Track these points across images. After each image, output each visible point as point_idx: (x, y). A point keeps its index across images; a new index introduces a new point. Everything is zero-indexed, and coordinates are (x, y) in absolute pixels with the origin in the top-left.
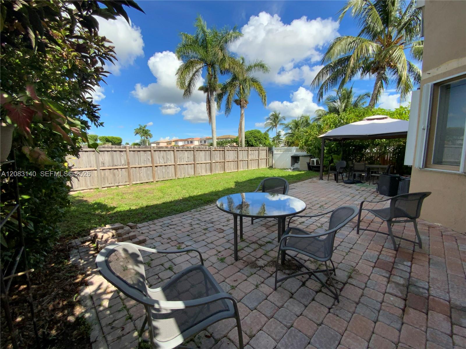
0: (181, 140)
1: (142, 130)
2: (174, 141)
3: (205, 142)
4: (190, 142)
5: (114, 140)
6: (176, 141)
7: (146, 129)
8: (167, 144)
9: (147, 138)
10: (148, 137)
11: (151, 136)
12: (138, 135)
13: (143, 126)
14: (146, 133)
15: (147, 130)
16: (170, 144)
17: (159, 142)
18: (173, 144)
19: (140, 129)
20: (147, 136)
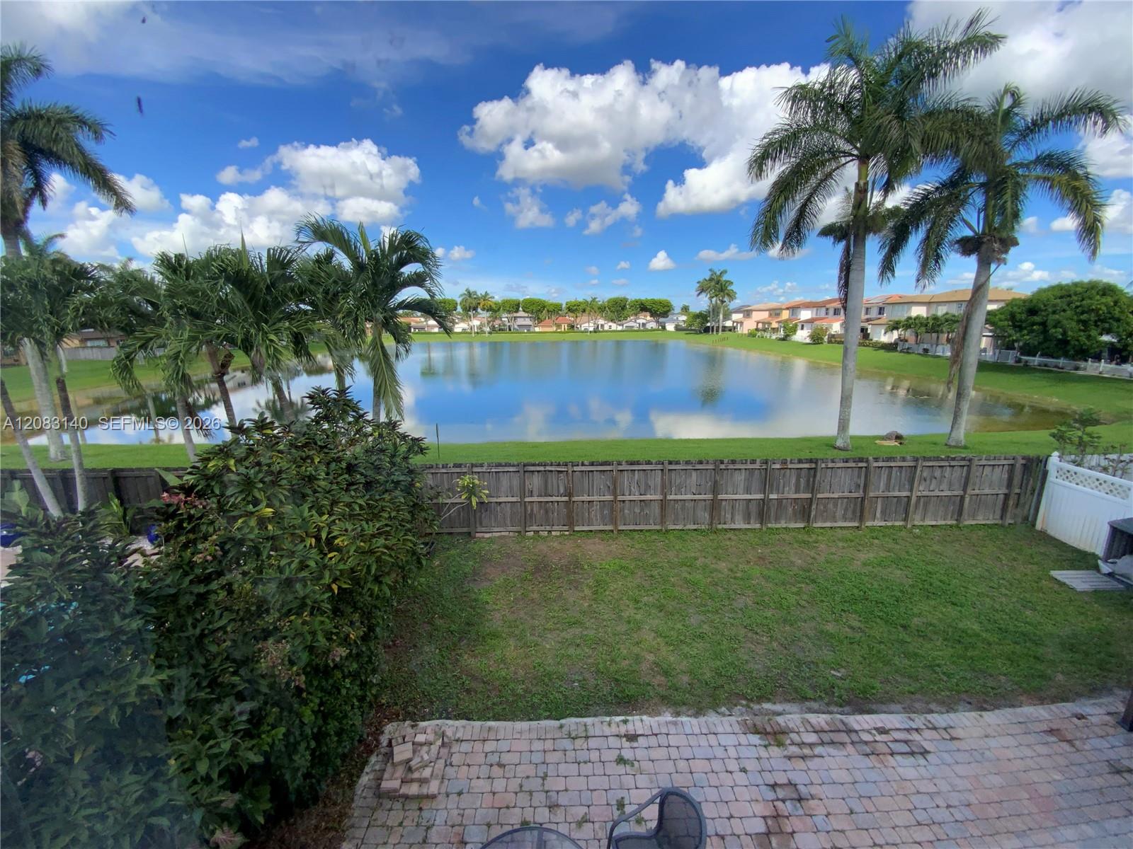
0: (808, 306)
1: (713, 283)
2: (787, 309)
3: (881, 311)
4: (831, 312)
5: (655, 307)
6: (794, 309)
7: (725, 278)
8: (770, 315)
9: (723, 302)
10: (726, 299)
11: (732, 296)
12: (703, 295)
13: (718, 273)
14: (722, 290)
15: (727, 282)
16: (778, 315)
17: (752, 311)
18: (785, 315)
19: (711, 280)
20: (723, 297)
